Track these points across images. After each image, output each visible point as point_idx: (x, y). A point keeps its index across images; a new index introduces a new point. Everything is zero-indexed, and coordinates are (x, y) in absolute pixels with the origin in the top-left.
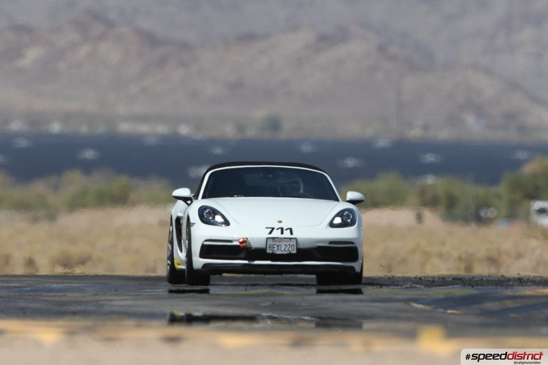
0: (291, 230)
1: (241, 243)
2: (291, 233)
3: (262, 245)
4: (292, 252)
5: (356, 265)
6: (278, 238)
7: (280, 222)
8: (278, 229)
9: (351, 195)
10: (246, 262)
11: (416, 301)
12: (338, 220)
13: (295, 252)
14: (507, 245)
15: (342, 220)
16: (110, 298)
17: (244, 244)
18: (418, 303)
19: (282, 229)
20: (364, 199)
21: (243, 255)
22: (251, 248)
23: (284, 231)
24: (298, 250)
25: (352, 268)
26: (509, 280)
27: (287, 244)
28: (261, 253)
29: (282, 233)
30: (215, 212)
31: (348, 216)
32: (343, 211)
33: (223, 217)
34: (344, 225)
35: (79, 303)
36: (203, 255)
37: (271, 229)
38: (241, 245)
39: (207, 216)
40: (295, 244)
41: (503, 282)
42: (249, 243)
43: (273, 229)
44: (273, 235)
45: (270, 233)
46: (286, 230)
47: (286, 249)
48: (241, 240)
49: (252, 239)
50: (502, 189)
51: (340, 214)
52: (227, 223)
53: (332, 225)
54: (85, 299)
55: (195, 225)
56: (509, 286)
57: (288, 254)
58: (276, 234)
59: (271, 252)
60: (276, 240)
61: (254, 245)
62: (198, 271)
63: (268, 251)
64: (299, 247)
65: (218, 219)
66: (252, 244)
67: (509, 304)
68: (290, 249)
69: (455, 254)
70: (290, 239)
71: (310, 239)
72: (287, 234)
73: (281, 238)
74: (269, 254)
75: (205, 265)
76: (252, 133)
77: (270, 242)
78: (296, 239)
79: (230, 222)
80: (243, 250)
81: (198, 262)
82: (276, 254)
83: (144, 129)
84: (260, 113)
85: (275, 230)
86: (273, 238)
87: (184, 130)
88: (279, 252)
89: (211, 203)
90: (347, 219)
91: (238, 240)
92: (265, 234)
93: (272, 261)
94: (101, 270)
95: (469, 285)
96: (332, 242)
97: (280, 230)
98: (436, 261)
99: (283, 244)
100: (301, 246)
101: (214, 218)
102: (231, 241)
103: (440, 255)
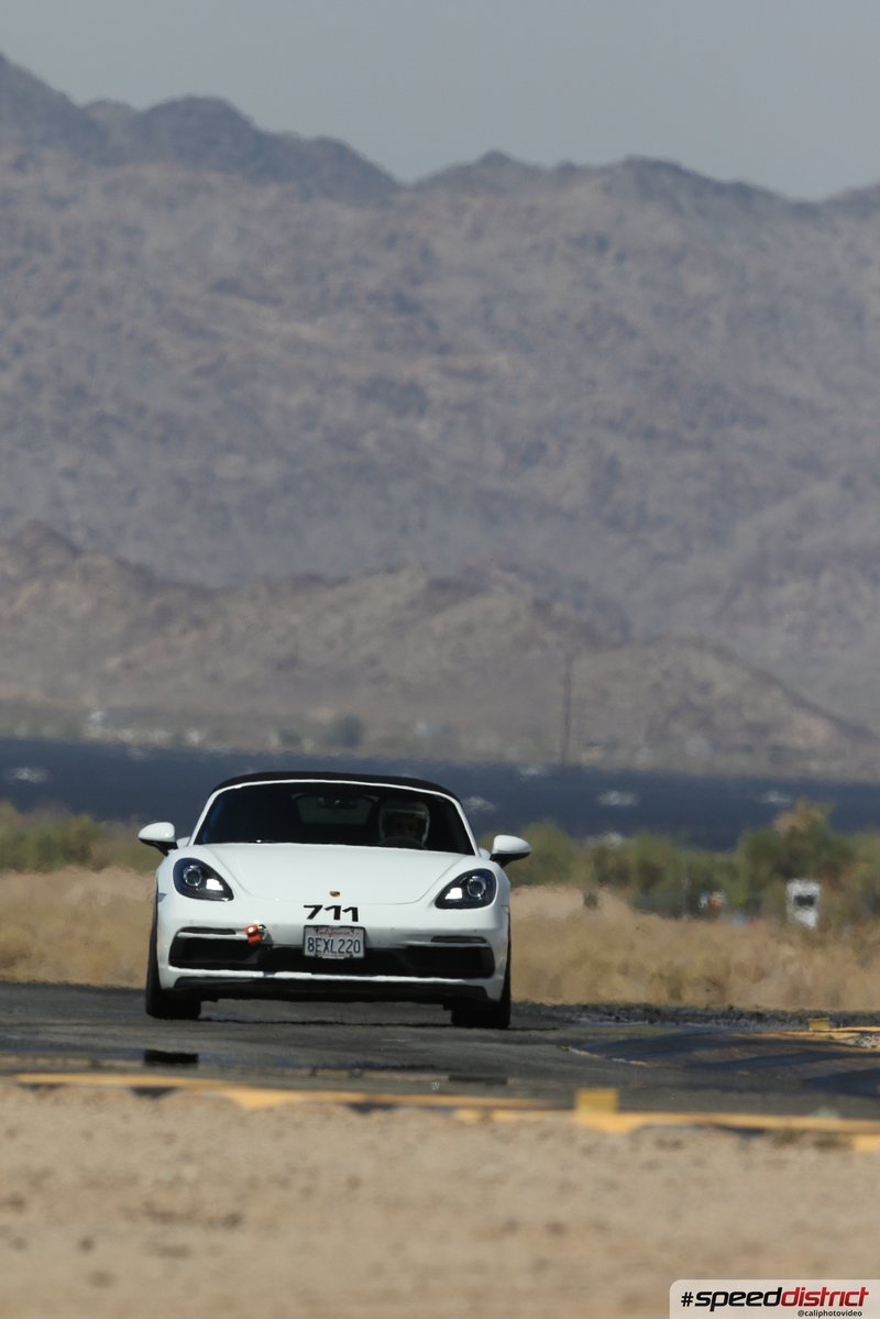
0: (355, 911)
1: (250, 935)
2: (355, 918)
3: (293, 940)
4: (355, 955)
5: (492, 986)
6: (327, 926)
7: (335, 894)
8: (328, 909)
9: (504, 843)
10: (259, 975)
11: (578, 1044)
12: (456, 894)
13: (362, 955)
14: (743, 954)
15: (465, 893)
17: (257, 938)
18: (580, 1049)
19: (337, 909)
20: (530, 849)
21: (254, 960)
22: (272, 945)
23: (342, 914)
24: (368, 951)
25: (481, 990)
26: (741, 1014)
27: (346, 938)
28: (291, 956)
29: (337, 917)
30: (207, 872)
31: (477, 885)
32: (469, 874)
33: (222, 881)
34: (467, 903)
36: (175, 960)
37: (312, 909)
38: (251, 940)
39: (193, 879)
40: (361, 938)
42: (269, 935)
43: (317, 908)
44: (318, 920)
45: (312, 916)
46: (346, 911)
47: (343, 950)
48: (251, 930)
49: (275, 927)
50: (739, 858)
51: (461, 881)
52: (227, 893)
53: (441, 902)
55: (166, 897)
57: (346, 959)
58: (326, 918)
59: (312, 954)
60: (324, 930)
61: (279, 939)
62: (168, 991)
63: (307, 953)
64: (368, 946)
65: (213, 885)
66: (273, 938)
67: (737, 1053)
68: (351, 949)
69: (653, 968)
70: (352, 928)
71: (393, 929)
72: (346, 919)
73: (333, 928)
74: (309, 958)
75: (182, 980)
76: (309, 747)
77: (312, 934)
78: (363, 928)
79: (235, 892)
80: (257, 949)
81: (171, 973)
82: (321, 959)
83: (128, 735)
84: (325, 714)
85: (322, 911)
86: (317, 928)
87: (195, 737)
88: (328, 956)
89: (208, 854)
90: (475, 890)
91: (245, 930)
92: (301, 918)
93: (313, 972)
95: (672, 1020)
96: (437, 938)
97: (333, 911)
98: (618, 979)
99: (337, 938)
100: (374, 944)
101: (203, 884)
102: (231, 931)
103: (625, 970)
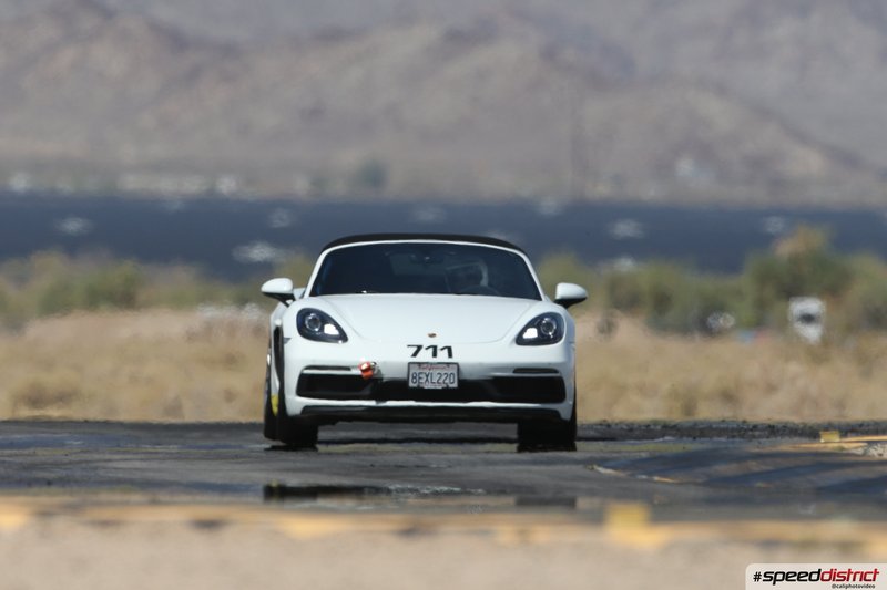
0: (449, 349)
1: (363, 371)
2: (450, 355)
3: (401, 375)
4: (451, 386)
5: (563, 409)
6: (427, 363)
7: (433, 335)
8: (427, 348)
9: (564, 290)
10: (372, 403)
12: (532, 333)
13: (455, 385)
14: (752, 372)
15: (539, 332)
16: (108, 457)
17: (370, 373)
18: (605, 468)
19: (435, 348)
20: (587, 295)
21: (367, 391)
22: (382, 379)
23: (439, 352)
24: (461, 382)
25: (556, 413)
26: (755, 427)
27: (443, 372)
28: (398, 388)
29: (435, 355)
30: (324, 319)
31: (549, 326)
32: (541, 317)
33: (338, 327)
34: (542, 340)
35: (57, 465)
36: (301, 391)
37: (415, 349)
38: (365, 375)
39: (311, 326)
40: (455, 372)
41: (746, 431)
42: (379, 371)
43: (419, 348)
44: (418, 359)
45: (415, 355)
46: (442, 349)
47: (441, 381)
48: (364, 367)
49: (385, 363)
51: (535, 323)
52: (343, 337)
53: (520, 340)
54: (66, 459)
55: (290, 342)
56: (754, 437)
57: (443, 389)
58: (425, 356)
59: (415, 385)
60: (425, 366)
61: (387, 374)
62: (295, 418)
63: (411, 385)
64: (462, 377)
65: (330, 330)
66: (383, 372)
67: (754, 466)
68: (447, 381)
70: (448, 364)
71: (481, 364)
72: (442, 357)
73: (432, 364)
74: (413, 389)
75: (307, 409)
77: (415, 370)
78: (457, 364)
79: (348, 335)
80: (369, 383)
81: (296, 403)
82: (423, 389)
85: (423, 350)
86: (420, 364)
88: (428, 386)
89: (323, 304)
90: (547, 330)
91: (360, 367)
92: (406, 357)
93: (417, 400)
94: (94, 413)
95: (689, 435)
96: (518, 370)
97: (431, 350)
99: (435, 372)
100: (466, 376)
101: (322, 329)
102: (348, 368)
